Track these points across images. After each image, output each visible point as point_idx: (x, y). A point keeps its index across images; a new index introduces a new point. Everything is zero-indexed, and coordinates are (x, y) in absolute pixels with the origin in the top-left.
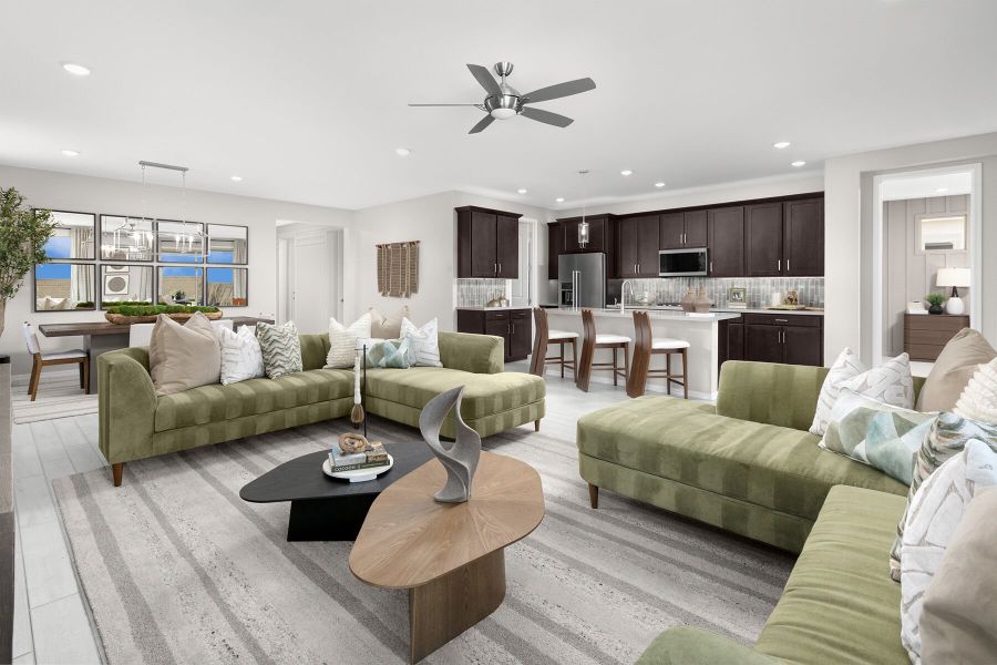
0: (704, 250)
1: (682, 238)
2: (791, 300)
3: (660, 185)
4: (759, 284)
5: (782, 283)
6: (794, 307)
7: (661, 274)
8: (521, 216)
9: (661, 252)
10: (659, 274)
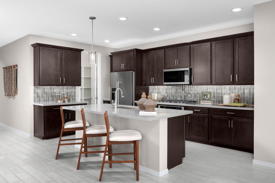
0: (188, 69)
1: (176, 62)
2: (238, 100)
3: (157, 29)
4: (222, 89)
5: (235, 89)
6: (242, 104)
7: (165, 83)
8: (82, 50)
9: (165, 71)
10: (163, 83)
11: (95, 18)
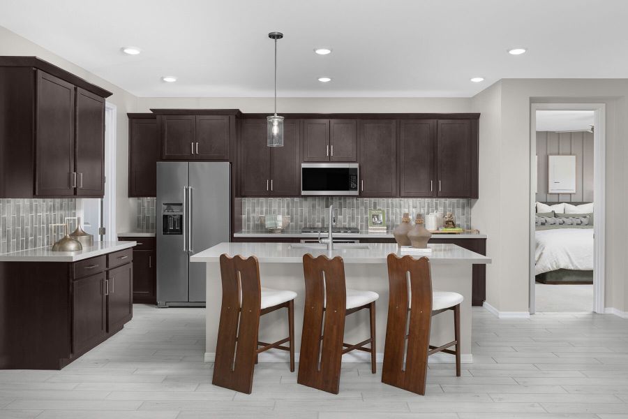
0: (355, 166)
1: (328, 150)
3: (325, 80)
7: (303, 193)
9: (304, 165)
10: (300, 192)
11: (280, 36)
